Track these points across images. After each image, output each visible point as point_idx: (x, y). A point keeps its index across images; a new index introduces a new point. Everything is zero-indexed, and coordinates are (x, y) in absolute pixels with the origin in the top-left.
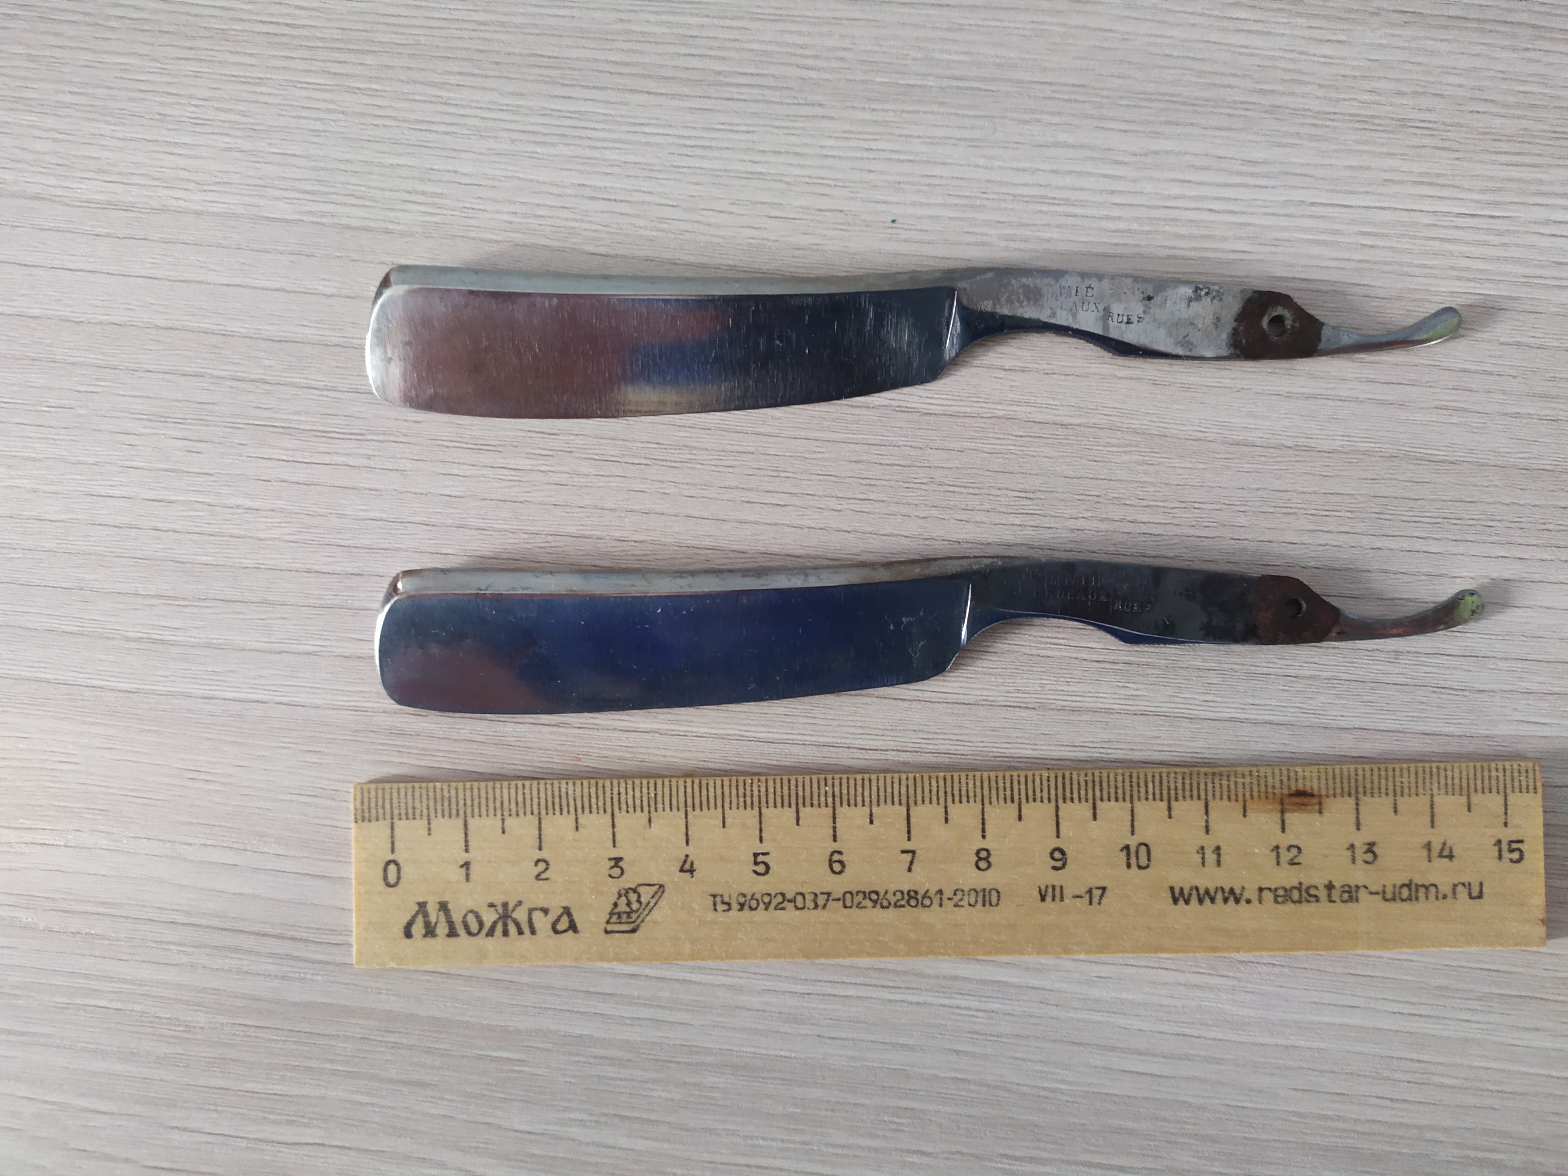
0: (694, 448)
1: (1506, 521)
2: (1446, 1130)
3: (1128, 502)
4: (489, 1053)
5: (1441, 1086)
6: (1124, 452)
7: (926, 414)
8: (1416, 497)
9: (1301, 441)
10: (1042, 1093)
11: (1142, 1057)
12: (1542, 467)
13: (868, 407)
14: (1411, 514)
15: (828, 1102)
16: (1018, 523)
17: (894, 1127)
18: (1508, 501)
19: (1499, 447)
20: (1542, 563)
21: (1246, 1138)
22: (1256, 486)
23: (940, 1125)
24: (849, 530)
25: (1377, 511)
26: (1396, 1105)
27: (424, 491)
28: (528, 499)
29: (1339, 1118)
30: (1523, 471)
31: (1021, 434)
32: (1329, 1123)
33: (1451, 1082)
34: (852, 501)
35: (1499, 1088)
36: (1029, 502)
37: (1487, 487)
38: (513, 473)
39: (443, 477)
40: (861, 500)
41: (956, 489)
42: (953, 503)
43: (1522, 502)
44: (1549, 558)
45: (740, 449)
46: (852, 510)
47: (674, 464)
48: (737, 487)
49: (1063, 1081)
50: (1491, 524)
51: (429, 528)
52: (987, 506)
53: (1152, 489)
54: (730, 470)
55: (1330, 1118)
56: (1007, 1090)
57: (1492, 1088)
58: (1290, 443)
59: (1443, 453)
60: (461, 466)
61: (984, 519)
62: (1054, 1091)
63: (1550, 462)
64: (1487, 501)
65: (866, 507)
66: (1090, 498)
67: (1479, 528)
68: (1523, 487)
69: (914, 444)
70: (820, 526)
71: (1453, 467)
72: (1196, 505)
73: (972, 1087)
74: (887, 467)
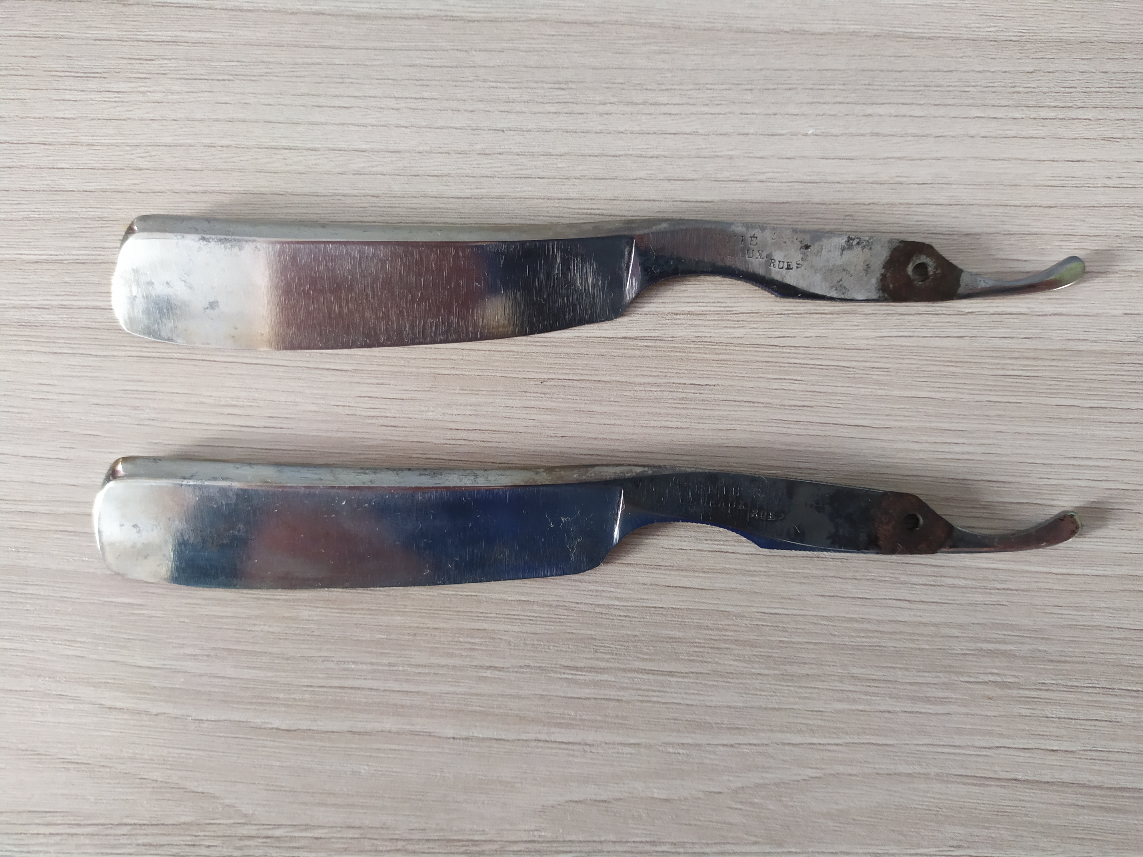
0: (269, 62)
1: (981, 86)
2: (961, 626)
3: (649, 87)
4: (113, 600)
5: (953, 587)
6: (643, 44)
7: (469, 21)
8: (899, 70)
9: (796, 26)
10: (598, 610)
11: (685, 573)
12: (1009, 38)
13: (419, 18)
14: (896, 84)
15: (410, 627)
16: (554, 111)
17: (468, 646)
18: (980, 69)
19: (970, 23)
20: (1015, 121)
21: (781, 641)
22: (759, 67)
23: (509, 643)
24: (406, 125)
25: (867, 82)
26: (913, 606)
27: (42, 116)
28: (129, 116)
29: (864, 620)
30: (992, 43)
31: (553, 33)
32: (856, 625)
33: (962, 582)
34: (409, 100)
35: (1006, 586)
36: (563, 92)
37: (961, 57)
38: (116, 95)
39: (57, 102)
40: (416, 98)
41: (498, 85)
42: (496, 97)
43: (993, 70)
44: (1020, 116)
45: (309, 61)
46: (408, 108)
47: (253, 78)
48: (308, 94)
49: (617, 598)
50: (967, 89)
51: (47, 147)
52: (526, 97)
53: (669, 75)
54: (302, 80)
55: (856, 621)
56: (567, 608)
57: (999, 586)
58: (787, 28)
59: (920, 31)
60: (72, 92)
61: (524, 109)
62: (608, 607)
63: (1015, 34)
64: (962, 70)
65: (421, 104)
66: (616, 85)
67: (956, 93)
68: (993, 57)
69: (460, 47)
70: (381, 123)
71: (930, 42)
72: (709, 86)
73: (535, 607)
74: (437, 69)
